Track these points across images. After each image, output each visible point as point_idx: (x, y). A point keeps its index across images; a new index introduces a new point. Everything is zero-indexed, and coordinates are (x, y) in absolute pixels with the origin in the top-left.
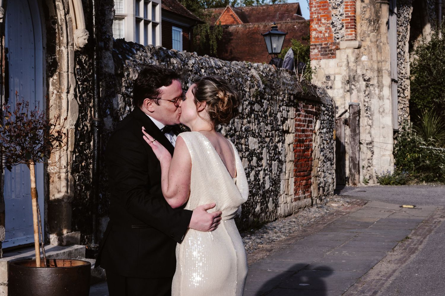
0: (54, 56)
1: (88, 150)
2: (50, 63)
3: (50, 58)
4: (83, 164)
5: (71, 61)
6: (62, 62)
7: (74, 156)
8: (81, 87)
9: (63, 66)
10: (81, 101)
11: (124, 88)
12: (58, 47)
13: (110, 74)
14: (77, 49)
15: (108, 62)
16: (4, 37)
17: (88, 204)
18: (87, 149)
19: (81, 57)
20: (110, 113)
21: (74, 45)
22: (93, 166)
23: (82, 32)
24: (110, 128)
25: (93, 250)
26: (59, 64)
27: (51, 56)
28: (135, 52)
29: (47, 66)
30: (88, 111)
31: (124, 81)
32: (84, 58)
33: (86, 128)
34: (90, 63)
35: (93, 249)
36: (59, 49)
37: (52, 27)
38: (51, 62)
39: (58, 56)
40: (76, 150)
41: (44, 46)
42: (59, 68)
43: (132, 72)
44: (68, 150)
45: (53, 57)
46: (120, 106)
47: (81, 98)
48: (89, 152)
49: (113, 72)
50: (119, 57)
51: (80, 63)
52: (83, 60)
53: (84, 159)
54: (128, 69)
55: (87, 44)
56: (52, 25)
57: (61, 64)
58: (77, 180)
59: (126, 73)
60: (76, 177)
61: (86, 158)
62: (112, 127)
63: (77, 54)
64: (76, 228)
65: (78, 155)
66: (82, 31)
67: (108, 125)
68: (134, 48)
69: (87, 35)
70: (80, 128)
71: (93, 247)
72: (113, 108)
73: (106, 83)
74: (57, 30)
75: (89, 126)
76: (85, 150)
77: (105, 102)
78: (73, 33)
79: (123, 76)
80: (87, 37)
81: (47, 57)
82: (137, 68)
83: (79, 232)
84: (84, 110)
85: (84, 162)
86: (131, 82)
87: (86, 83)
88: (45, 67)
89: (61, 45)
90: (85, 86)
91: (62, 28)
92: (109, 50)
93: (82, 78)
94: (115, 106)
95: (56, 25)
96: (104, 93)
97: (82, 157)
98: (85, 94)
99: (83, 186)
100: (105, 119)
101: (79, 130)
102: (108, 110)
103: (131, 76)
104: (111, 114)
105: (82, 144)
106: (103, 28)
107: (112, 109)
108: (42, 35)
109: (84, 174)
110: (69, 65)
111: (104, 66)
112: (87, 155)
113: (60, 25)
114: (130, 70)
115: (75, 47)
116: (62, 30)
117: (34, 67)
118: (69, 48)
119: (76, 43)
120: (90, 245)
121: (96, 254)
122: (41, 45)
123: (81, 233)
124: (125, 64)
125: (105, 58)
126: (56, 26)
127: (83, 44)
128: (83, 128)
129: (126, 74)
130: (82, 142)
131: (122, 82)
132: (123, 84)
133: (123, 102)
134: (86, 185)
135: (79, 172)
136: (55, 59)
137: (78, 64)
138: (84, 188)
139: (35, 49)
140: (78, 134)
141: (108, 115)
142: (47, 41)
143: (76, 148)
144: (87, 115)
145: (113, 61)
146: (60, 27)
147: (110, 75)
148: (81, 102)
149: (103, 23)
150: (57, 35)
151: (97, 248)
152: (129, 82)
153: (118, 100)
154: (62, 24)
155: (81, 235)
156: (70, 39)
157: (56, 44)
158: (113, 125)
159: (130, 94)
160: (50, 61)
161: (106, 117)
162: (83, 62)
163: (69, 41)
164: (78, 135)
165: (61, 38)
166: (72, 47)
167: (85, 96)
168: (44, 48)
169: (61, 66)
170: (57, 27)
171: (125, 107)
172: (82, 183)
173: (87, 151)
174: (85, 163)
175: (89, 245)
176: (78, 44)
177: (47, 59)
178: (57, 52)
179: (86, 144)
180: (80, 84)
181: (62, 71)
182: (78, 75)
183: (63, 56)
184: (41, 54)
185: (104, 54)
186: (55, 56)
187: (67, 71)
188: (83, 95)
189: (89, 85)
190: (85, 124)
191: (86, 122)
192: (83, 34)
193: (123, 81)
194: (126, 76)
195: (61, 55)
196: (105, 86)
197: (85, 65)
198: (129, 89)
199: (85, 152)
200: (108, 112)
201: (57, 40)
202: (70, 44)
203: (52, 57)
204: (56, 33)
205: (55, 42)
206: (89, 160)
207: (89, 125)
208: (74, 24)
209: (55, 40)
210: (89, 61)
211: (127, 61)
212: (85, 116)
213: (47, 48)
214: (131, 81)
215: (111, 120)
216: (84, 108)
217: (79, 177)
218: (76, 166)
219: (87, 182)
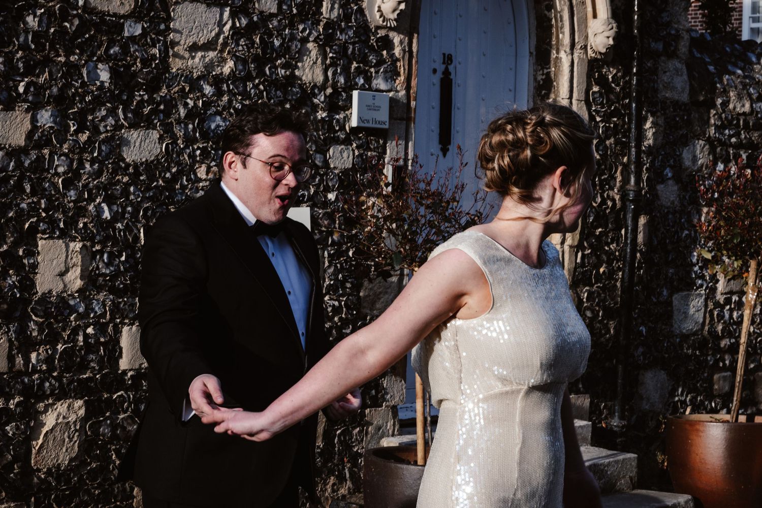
0: (547, 69)
1: (615, 245)
2: (539, 82)
3: (541, 72)
4: (602, 270)
5: (579, 78)
6: (561, 80)
7: (580, 255)
8: (603, 127)
9: (561, 87)
10: (600, 152)
11: (713, 128)
12: (555, 52)
13: (677, 101)
14: (593, 55)
15: (673, 79)
16: (416, 35)
17: (610, 345)
18: (612, 243)
19: (604, 70)
20: (673, 176)
21: (589, 47)
22: (623, 275)
23: (603, 25)
24: (673, 202)
25: (616, 431)
26: (555, 83)
27: (543, 69)
28: (754, 59)
29: (535, 88)
30: (616, 172)
31: (714, 115)
32: (611, 73)
33: (610, 203)
34: (625, 83)
35: (615, 429)
36: (555, 55)
37: (546, 15)
38: (542, 79)
39: (553, 69)
40: (586, 244)
41: (532, 51)
42: (554, 92)
43: (734, 98)
44: (566, 244)
45: (545, 71)
46: (700, 162)
47: (601, 148)
48: (615, 249)
49: (685, 97)
50: (708, 69)
51: (602, 81)
52: (610, 77)
53: (603, 260)
54: (725, 92)
55: (612, 46)
56: (546, 12)
57: (558, 84)
58: (585, 300)
59: (719, 99)
60: (584, 294)
61: (608, 258)
62: (676, 203)
63: (594, 66)
64: (579, 389)
65: (588, 254)
66: (604, 22)
67: (666, 198)
68: (753, 52)
69: (612, 28)
70: (596, 203)
71: (615, 426)
72: (681, 166)
73: (665, 120)
74: (553, 20)
75: (617, 199)
76: (608, 244)
77: (662, 155)
78: (587, 26)
79: (714, 106)
80: (611, 33)
81: (536, 71)
82: (752, 90)
83: (587, 396)
84: (606, 168)
85: (604, 265)
86: (730, 117)
87: (615, 119)
88: (532, 89)
89: (560, 47)
90: (612, 125)
91: (561, 17)
92: (678, 57)
93: (606, 110)
94: (687, 163)
95: (553, 11)
96: (661, 138)
97: (598, 257)
98: (612, 140)
99: (599, 311)
100: (660, 187)
101: (594, 207)
102: (668, 170)
103: (731, 106)
104: (677, 178)
105: (600, 232)
106: (663, 15)
107: (678, 168)
108: (529, 30)
109: (603, 289)
110: (575, 85)
111: (661, 86)
112: (613, 253)
113: (560, 12)
114: (732, 94)
115: (590, 52)
116: (561, 21)
117: (512, 88)
118: (576, 55)
119: (593, 44)
120: (611, 421)
121: (620, 440)
122: (526, 47)
123: (591, 397)
124: (721, 82)
125: (665, 72)
126: (552, 13)
127: (604, 47)
128: (604, 201)
129: (719, 101)
130: (600, 230)
131: (709, 118)
132: (712, 121)
133: (709, 154)
134: (605, 309)
135: (591, 285)
136: (548, 74)
137: (597, 84)
138: (600, 314)
139: (516, 56)
140: (591, 214)
141: (669, 179)
142: (537, 41)
143: (586, 240)
144: (615, 179)
145: (685, 77)
146: (559, 15)
147: (676, 104)
148: (600, 155)
149: (664, 6)
150: (554, 30)
151: (623, 427)
152: (726, 118)
153: (694, 152)
154: (562, 10)
155: (591, 403)
156: (579, 38)
157: (551, 47)
158: (680, 198)
159: (730, 140)
160: (540, 78)
161: (662, 184)
162: (611, 80)
163: (576, 41)
164: (589, 216)
165: (561, 36)
166: (582, 51)
167: (611, 144)
168: (531, 53)
169: (558, 88)
170: (553, 15)
171: (715, 164)
172: (598, 305)
173: (611, 246)
174: (606, 267)
175: (609, 421)
176: (596, 46)
177: (537, 73)
178: (552, 62)
179: (609, 232)
180: (600, 121)
181: (559, 97)
182: (596, 105)
183: (561, 69)
184: (526, 65)
185: (662, 64)
186: (549, 68)
187: (568, 97)
188: (608, 142)
189: (621, 123)
190: (608, 195)
191: (611, 193)
192: (605, 27)
193: (711, 115)
194: (719, 106)
195: (559, 66)
196: (662, 124)
197: (613, 85)
198: (727, 131)
199: (606, 248)
200: (669, 173)
201: (554, 39)
202: (578, 47)
203: (543, 71)
204: (552, 26)
205: (550, 44)
206: (617, 263)
207: (617, 197)
208: (590, 9)
209: (551, 39)
210: (624, 79)
211: (726, 78)
212: (610, 181)
213: (536, 55)
214: (732, 116)
215: (676, 188)
216: (606, 166)
217: (590, 294)
218: (583, 273)
219: (610, 304)
